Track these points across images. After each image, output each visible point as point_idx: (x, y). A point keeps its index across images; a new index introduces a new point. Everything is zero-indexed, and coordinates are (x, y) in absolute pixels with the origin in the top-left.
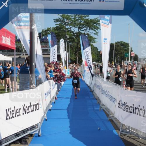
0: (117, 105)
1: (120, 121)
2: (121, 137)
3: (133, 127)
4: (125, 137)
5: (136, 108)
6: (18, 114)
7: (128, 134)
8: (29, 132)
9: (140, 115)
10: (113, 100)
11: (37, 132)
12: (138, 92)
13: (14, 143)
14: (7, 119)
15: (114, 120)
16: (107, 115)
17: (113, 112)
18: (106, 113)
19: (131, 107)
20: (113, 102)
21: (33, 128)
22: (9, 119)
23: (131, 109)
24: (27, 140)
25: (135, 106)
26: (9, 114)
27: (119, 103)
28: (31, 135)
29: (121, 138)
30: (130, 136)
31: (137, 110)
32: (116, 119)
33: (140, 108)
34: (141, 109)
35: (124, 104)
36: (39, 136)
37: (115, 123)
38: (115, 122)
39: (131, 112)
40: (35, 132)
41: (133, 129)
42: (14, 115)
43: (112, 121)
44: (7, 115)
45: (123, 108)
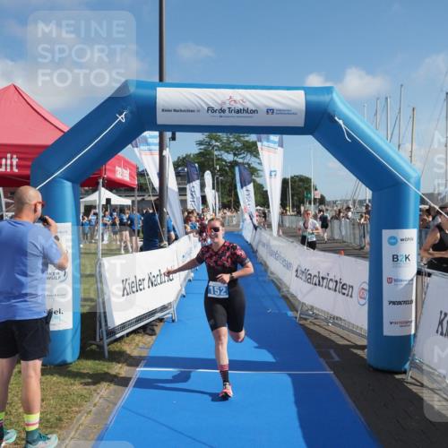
0: (294, 274)
1: (299, 297)
2: (301, 322)
3: (318, 307)
4: (307, 323)
5: (323, 278)
6: (141, 287)
7: (311, 319)
8: (158, 315)
9: (329, 289)
10: (288, 266)
11: (170, 315)
12: (327, 254)
13: (135, 332)
14: (123, 295)
15: (289, 296)
16: (279, 289)
17: (288, 284)
18: (277, 285)
19: (315, 276)
20: (288, 268)
21: (164, 308)
22: (128, 294)
23: (316, 280)
24: (155, 328)
25: (321, 275)
26: (127, 286)
27: (297, 271)
28: (161, 320)
29: (301, 325)
30: (314, 321)
31: (325, 281)
32: (292, 295)
33: (329, 278)
34: (331, 280)
35: (305, 272)
36: (173, 321)
37: (290, 301)
38: (291, 298)
39: (316, 284)
40: (166, 315)
41: (318, 310)
42: (134, 289)
43: (285, 298)
44: (124, 289)
45: (304, 278)
